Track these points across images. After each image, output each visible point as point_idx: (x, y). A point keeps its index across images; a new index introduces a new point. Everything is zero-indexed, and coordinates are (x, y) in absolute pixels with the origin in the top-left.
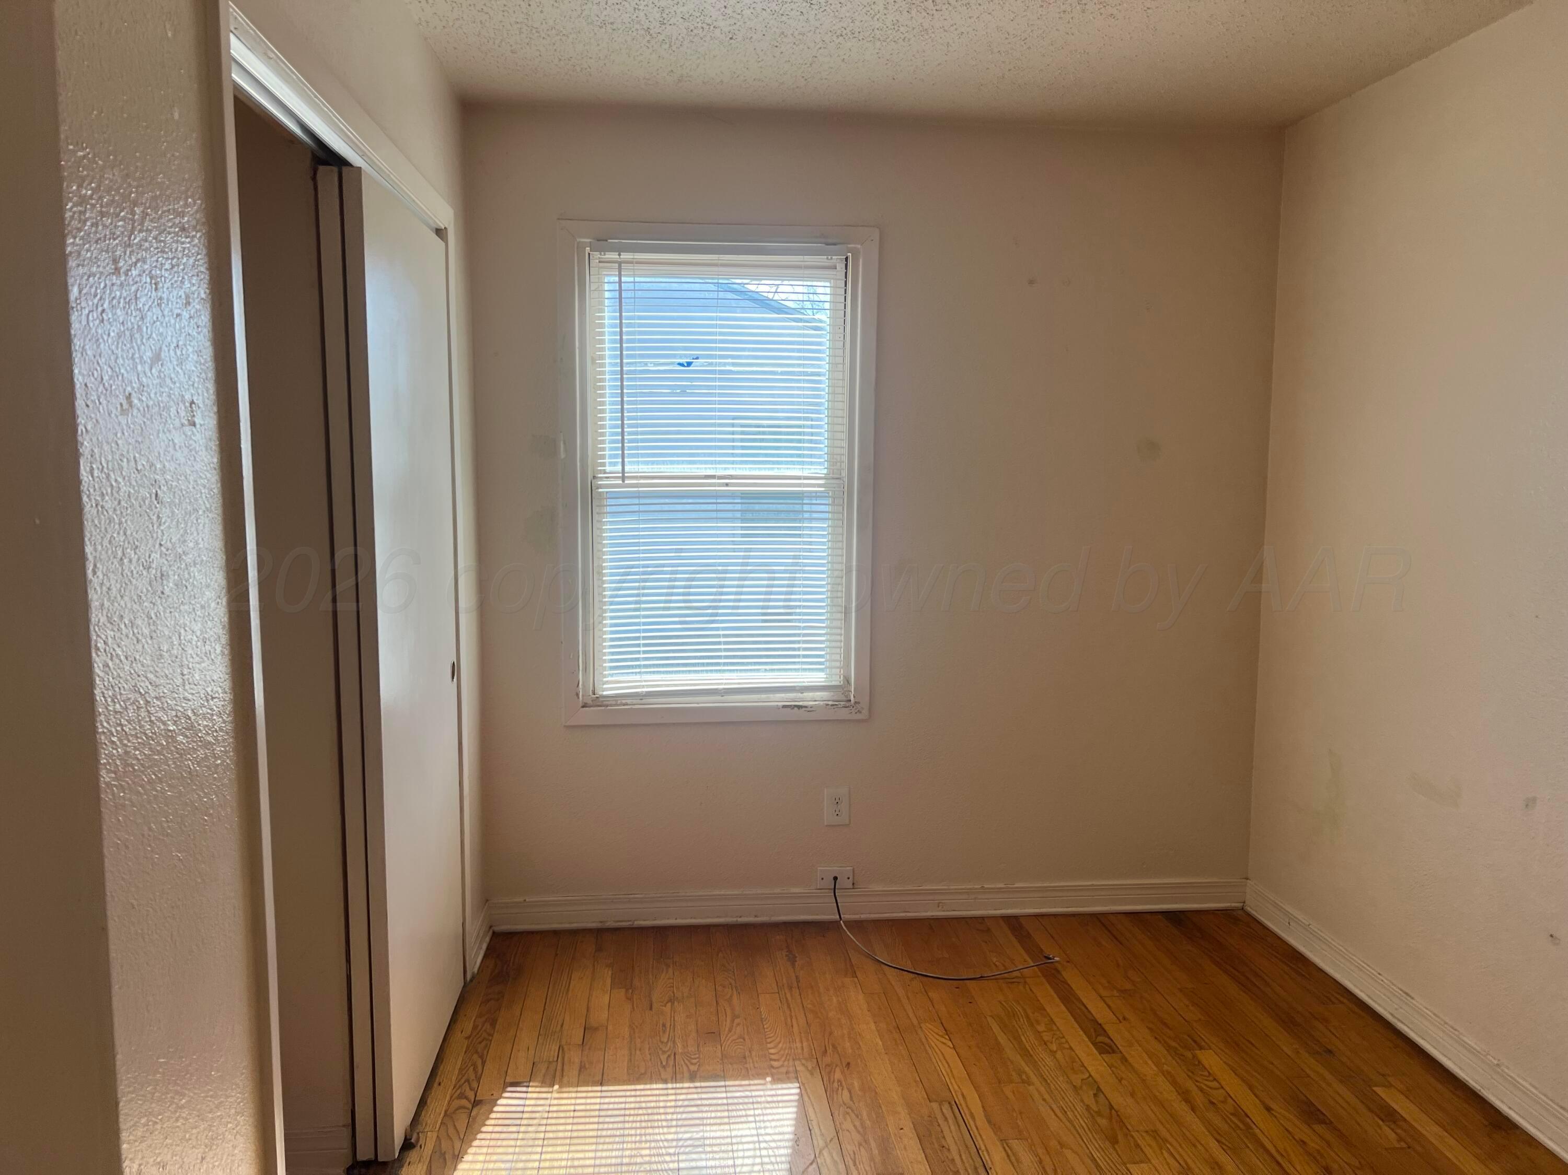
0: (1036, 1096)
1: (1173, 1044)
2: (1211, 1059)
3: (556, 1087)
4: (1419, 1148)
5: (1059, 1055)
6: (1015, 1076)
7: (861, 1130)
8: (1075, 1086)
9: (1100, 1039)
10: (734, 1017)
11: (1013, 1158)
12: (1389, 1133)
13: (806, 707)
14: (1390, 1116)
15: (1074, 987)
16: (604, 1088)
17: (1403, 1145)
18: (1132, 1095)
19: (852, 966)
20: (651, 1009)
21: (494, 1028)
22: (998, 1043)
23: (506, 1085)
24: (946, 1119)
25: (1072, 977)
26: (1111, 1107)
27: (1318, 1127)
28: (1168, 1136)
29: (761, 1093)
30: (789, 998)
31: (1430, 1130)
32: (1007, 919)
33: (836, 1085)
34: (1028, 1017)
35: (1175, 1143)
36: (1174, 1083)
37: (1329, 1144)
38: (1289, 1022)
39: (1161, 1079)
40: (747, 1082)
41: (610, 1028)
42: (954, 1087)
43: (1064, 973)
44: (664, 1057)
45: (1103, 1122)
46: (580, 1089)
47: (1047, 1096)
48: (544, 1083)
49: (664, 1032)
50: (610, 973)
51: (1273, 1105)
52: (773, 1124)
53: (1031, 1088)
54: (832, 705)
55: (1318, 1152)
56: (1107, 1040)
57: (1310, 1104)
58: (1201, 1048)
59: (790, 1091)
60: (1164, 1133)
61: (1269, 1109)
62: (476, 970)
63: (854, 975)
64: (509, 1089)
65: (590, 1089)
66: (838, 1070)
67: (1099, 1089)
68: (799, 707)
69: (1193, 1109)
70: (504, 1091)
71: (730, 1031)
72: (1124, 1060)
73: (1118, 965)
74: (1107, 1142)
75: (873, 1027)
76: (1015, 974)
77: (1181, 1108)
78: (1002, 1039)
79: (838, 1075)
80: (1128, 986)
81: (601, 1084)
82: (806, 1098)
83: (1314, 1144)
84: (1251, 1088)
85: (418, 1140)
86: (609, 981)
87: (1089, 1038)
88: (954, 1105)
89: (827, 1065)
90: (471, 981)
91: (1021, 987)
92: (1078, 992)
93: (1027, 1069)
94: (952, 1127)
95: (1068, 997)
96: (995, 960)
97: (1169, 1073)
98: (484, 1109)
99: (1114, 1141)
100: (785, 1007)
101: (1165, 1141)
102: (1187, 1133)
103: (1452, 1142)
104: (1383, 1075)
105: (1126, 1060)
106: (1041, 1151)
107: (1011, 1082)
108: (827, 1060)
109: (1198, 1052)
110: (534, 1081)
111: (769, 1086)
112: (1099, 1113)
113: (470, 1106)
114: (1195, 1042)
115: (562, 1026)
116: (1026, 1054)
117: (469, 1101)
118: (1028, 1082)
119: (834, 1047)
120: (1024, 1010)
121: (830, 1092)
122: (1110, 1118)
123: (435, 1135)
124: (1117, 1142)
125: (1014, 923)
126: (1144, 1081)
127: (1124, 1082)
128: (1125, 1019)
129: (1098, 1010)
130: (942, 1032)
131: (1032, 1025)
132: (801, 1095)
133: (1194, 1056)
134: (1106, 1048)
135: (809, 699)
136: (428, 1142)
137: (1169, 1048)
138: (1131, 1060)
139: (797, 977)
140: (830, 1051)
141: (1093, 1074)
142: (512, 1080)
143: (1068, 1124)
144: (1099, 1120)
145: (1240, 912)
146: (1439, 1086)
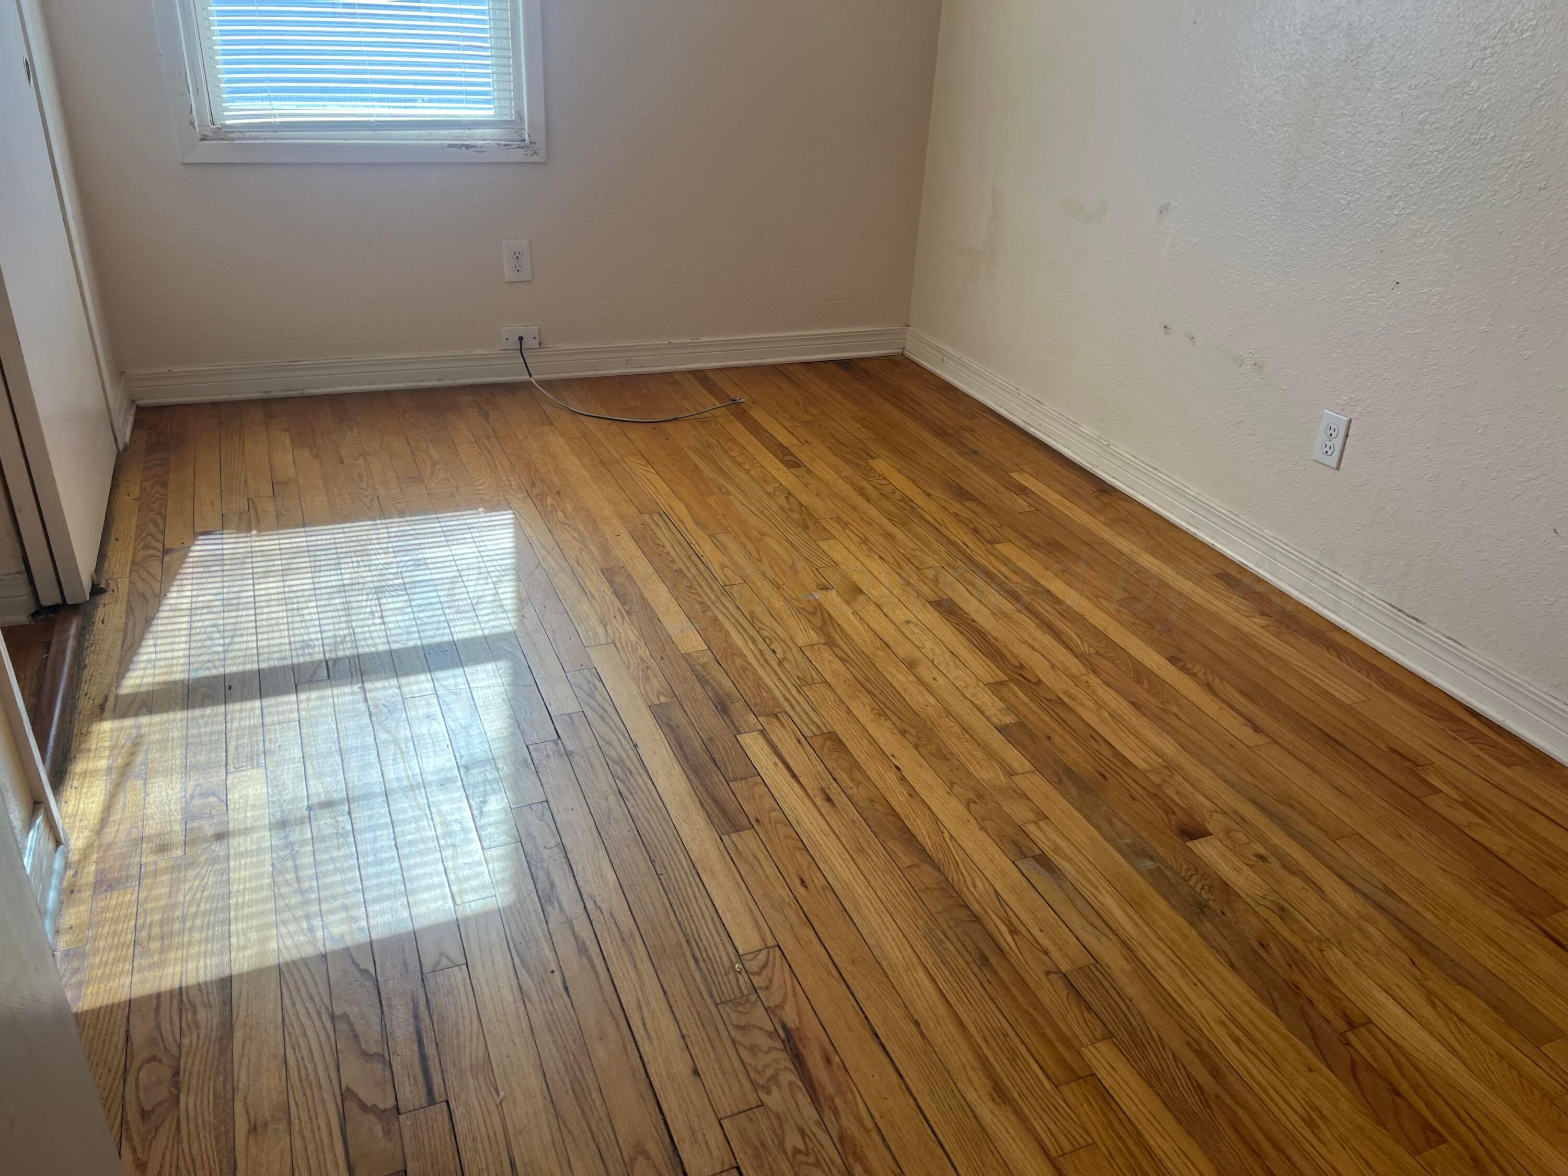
0: (735, 502)
1: (849, 457)
2: (881, 465)
3: (254, 532)
4: (1044, 510)
5: (753, 472)
6: (715, 490)
7: (580, 539)
8: (769, 494)
9: (787, 458)
10: (434, 464)
11: (721, 547)
12: (1021, 503)
13: (474, 146)
14: (1023, 490)
15: (760, 422)
16: (307, 529)
17: (1033, 509)
18: (818, 495)
19: (548, 417)
20: (342, 462)
21: (166, 488)
22: (697, 467)
23: (195, 536)
24: (658, 525)
25: (758, 415)
26: (801, 505)
27: (967, 504)
28: (849, 520)
29: (476, 520)
30: (488, 446)
31: (1053, 498)
32: (694, 373)
33: (549, 508)
34: (722, 447)
35: (855, 524)
36: (851, 483)
37: (975, 513)
38: (942, 433)
39: (841, 482)
40: (459, 513)
41: (301, 480)
42: (661, 501)
43: (750, 412)
44: (367, 501)
45: (796, 516)
46: (280, 532)
47: (745, 502)
48: (238, 529)
49: (362, 480)
50: (288, 436)
51: (930, 491)
52: (493, 542)
53: (731, 497)
54: (505, 145)
55: (968, 519)
56: (794, 459)
57: (960, 488)
58: (872, 458)
59: (507, 517)
60: (845, 518)
61: (929, 495)
62: (127, 440)
63: (551, 424)
64: (201, 537)
65: (292, 531)
66: (549, 497)
67: (789, 493)
68: (468, 147)
69: (868, 500)
70: (195, 539)
71: (432, 475)
72: (809, 471)
73: (798, 403)
74: (799, 530)
75: (578, 463)
76: (706, 415)
77: (859, 501)
78: (701, 464)
79: (550, 501)
80: (808, 418)
81: (304, 526)
82: (522, 521)
83: (965, 514)
84: (914, 482)
85: (108, 585)
86: (288, 442)
87: (778, 458)
88: (663, 514)
89: (537, 495)
90: (125, 450)
91: (713, 426)
92: (764, 425)
93: (726, 484)
94: (664, 530)
95: (756, 430)
96: (685, 405)
97: (846, 477)
98: (176, 555)
99: (806, 528)
100: (486, 453)
101: (846, 523)
102: (864, 516)
103: (1069, 504)
104: (1017, 465)
105: (811, 471)
106: (745, 540)
107: (712, 494)
108: (537, 490)
109: (870, 461)
110: (227, 529)
111: (483, 515)
112: (791, 510)
113: (161, 555)
114: (867, 453)
115: (246, 481)
116: (723, 473)
117: (158, 551)
118: (728, 493)
119: (542, 480)
120: (717, 441)
121: (545, 514)
122: (801, 512)
123: (127, 580)
124: (808, 528)
125: (700, 375)
126: (827, 485)
127: (810, 486)
128: (807, 442)
129: (783, 437)
130: (644, 462)
131: (726, 452)
132: (516, 518)
133: (868, 465)
134: (793, 463)
135: (480, 136)
136: (122, 587)
137: (846, 460)
138: (814, 471)
139: (493, 429)
140: (538, 483)
141: (783, 483)
142: (202, 530)
143: (766, 520)
144: (791, 514)
145: (901, 357)
146: (1060, 469)
